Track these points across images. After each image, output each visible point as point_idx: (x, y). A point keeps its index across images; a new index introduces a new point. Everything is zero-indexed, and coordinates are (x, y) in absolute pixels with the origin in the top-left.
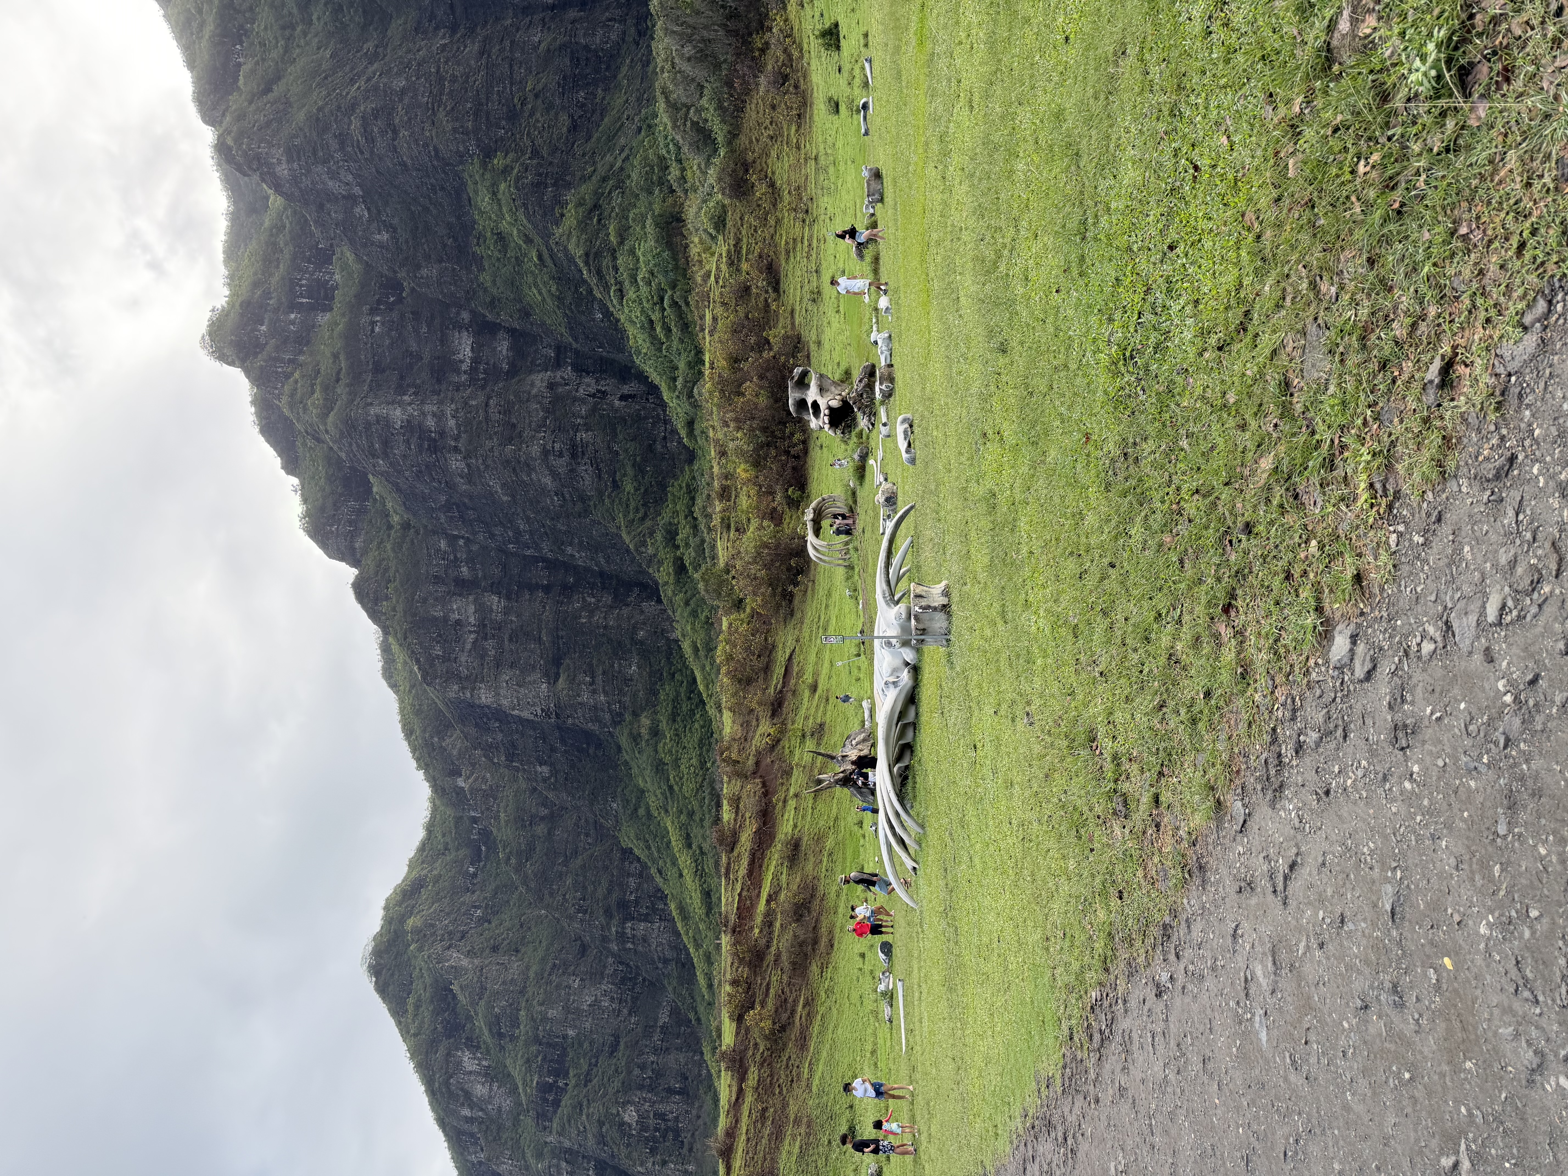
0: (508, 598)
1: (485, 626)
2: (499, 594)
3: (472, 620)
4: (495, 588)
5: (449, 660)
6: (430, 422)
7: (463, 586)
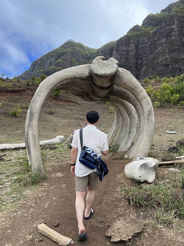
0: (134, 56)
1: (129, 51)
2: (135, 54)
3: (130, 49)
4: (137, 53)
5: (122, 45)
6: (173, 33)
7: (137, 46)
